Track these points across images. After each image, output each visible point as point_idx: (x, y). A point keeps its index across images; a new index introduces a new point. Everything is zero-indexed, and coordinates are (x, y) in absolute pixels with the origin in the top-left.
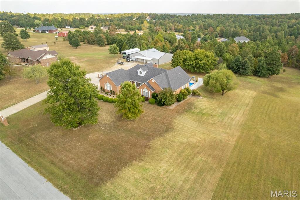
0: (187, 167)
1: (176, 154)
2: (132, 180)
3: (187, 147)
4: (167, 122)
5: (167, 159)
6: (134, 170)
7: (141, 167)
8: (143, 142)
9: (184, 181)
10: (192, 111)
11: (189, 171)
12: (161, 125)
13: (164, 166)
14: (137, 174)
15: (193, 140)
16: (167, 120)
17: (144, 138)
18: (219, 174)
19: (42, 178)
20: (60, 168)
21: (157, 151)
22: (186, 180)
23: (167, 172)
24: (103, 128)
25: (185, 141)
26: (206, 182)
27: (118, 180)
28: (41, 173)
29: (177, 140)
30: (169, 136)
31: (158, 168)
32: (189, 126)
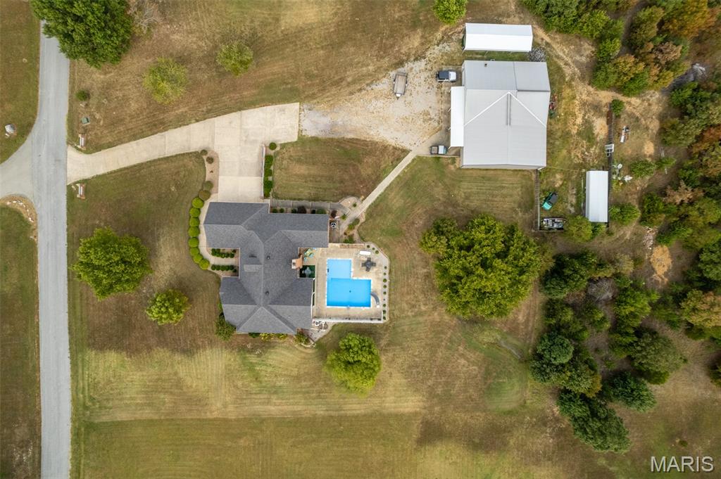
0: (146, 393)
1: (156, 377)
2: (107, 364)
3: (172, 381)
4: (200, 343)
5: (144, 373)
6: (117, 359)
7: (123, 361)
8: (153, 341)
9: (131, 397)
10: (248, 355)
11: (144, 396)
12: (190, 341)
13: (137, 376)
14: (115, 363)
15: (188, 381)
16: (203, 342)
17: (159, 339)
18: (156, 417)
19: (67, 305)
20: (82, 307)
21: (149, 361)
22: (131, 398)
23: (132, 381)
24: (144, 291)
25: (181, 375)
26: (141, 411)
27: (101, 355)
28: (69, 300)
29: (178, 367)
30: (178, 357)
31: (131, 373)
32: (210, 367)
